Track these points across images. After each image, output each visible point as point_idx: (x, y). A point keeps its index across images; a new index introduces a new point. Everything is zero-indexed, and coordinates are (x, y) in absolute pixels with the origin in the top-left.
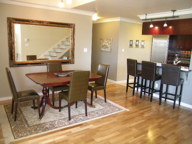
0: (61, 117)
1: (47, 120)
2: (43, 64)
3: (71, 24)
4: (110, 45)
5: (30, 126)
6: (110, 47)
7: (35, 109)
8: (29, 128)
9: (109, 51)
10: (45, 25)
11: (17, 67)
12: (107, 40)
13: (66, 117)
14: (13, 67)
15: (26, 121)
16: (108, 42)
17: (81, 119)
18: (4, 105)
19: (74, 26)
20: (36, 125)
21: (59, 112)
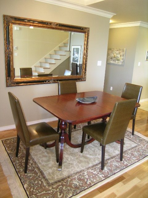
0: (88, 163)
1: (70, 170)
2: (49, 81)
3: (86, 28)
4: (122, 57)
5: (50, 182)
6: (123, 59)
7: (46, 148)
8: (50, 188)
9: (120, 64)
10: (53, 28)
11: (15, 86)
12: (118, 51)
13: (95, 163)
14: (11, 86)
15: (42, 173)
16: (119, 53)
17: (117, 167)
18: (2, 141)
19: (89, 31)
20: (59, 181)
21: (81, 154)
